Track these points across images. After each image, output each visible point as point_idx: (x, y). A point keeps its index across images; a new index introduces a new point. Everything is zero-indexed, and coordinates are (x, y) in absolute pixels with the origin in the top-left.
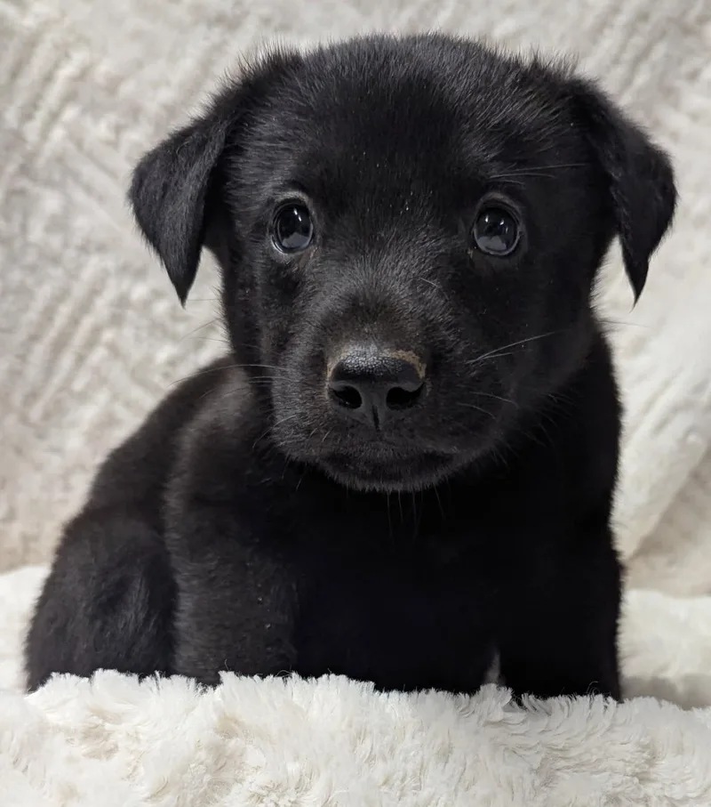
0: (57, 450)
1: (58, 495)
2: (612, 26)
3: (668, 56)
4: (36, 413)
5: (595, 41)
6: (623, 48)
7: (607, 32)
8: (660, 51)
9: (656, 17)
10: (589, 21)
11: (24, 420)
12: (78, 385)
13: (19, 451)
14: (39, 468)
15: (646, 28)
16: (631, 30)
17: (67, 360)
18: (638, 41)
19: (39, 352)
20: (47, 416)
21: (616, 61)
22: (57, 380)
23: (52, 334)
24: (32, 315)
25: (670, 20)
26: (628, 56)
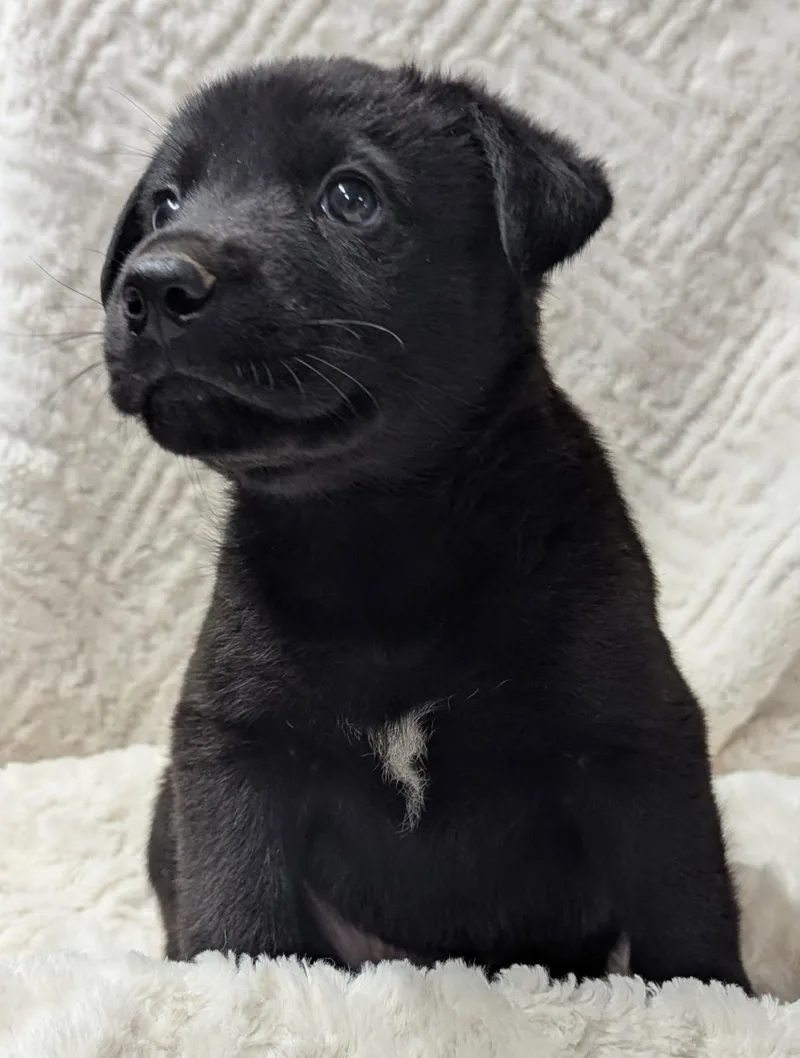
0: (137, 609)
1: (138, 655)
2: (721, 156)
3: (783, 182)
4: (114, 571)
5: (703, 172)
6: (734, 176)
7: (716, 161)
8: (773, 178)
9: (768, 142)
10: (696, 153)
11: (102, 579)
12: (162, 544)
13: (97, 613)
14: (119, 629)
15: (758, 154)
16: (743, 158)
17: (150, 516)
18: (751, 169)
19: (124, 509)
20: (126, 574)
21: (726, 191)
22: (137, 538)
23: (137, 491)
24: (117, 474)
25: (787, 145)
26: (738, 185)
